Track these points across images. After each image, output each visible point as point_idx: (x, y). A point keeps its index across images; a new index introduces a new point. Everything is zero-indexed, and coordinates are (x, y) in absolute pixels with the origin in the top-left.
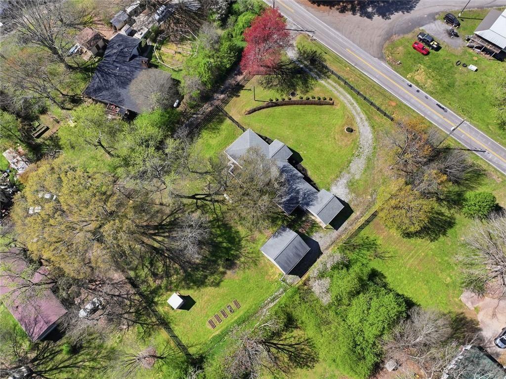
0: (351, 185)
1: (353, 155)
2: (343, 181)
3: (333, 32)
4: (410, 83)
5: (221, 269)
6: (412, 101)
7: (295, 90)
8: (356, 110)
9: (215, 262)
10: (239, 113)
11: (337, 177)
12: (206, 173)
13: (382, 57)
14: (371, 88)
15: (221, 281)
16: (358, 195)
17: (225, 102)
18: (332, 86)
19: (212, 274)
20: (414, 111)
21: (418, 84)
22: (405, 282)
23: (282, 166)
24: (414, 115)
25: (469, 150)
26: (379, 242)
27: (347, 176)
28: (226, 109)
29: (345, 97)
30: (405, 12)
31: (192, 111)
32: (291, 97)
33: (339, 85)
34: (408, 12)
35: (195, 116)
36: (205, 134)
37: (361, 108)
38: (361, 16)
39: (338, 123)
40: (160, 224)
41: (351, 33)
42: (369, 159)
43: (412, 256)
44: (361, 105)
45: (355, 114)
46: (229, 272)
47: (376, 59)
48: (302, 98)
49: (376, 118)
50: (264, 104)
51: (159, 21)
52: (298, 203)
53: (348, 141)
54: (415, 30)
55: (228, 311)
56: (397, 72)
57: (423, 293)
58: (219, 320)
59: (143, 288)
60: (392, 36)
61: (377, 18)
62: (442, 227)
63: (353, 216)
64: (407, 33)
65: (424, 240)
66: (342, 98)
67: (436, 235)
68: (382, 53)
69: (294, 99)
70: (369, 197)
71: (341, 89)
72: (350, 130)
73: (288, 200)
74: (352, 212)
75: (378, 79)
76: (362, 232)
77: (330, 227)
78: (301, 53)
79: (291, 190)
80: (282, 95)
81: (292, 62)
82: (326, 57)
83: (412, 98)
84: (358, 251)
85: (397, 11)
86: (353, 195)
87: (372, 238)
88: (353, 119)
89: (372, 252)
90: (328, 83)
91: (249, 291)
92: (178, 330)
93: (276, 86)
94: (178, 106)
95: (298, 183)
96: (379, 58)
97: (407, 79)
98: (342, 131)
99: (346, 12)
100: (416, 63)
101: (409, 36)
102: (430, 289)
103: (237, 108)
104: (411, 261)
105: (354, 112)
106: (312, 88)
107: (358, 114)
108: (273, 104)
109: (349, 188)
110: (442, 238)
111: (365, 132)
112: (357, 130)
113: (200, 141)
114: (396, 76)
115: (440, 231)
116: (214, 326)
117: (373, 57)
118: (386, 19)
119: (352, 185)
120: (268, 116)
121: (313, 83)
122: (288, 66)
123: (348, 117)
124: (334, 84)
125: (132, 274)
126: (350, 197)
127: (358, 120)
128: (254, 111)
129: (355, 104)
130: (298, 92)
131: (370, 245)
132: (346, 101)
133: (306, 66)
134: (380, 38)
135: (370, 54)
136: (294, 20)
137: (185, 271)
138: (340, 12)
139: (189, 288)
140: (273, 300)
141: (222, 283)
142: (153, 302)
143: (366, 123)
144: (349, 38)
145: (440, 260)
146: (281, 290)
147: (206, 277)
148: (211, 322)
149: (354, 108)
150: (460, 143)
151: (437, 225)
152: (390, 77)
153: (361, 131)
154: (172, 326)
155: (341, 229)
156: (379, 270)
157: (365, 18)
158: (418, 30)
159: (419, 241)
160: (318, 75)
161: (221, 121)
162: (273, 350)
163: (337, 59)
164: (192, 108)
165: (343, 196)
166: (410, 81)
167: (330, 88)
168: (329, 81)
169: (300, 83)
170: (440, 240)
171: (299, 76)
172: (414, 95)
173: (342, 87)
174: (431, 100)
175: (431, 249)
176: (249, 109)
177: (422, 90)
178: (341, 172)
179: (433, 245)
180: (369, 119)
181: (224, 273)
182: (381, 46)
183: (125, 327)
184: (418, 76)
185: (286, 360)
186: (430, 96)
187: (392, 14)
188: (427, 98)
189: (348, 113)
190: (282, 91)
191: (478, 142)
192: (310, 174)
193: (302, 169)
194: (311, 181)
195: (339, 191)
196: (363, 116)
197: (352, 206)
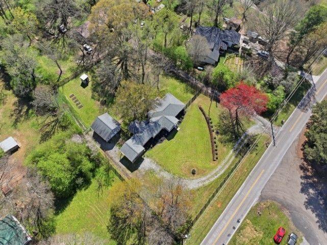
0: (151, 171)
1: (174, 174)
2: (154, 166)
3: (278, 159)
4: (241, 221)
5: (101, 99)
6: (224, 222)
7: (222, 134)
8: (211, 177)
9: (106, 96)
10: (199, 102)
11: (157, 163)
12: (158, 88)
13: (262, 198)
14: (231, 188)
15: (94, 99)
16: (143, 176)
17: (206, 94)
18: (229, 160)
19: (99, 95)
20: (214, 222)
21: (241, 229)
22: (80, 203)
24: (211, 223)
26: (110, 188)
27: (158, 169)
28: (201, 95)
29: (220, 170)
30: (318, 224)
31: (197, 77)
32: (215, 131)
33: (231, 165)
34: (319, 226)
35: (194, 79)
36: (183, 85)
37: (213, 181)
38: (302, 183)
39: (199, 164)
40: (128, 70)
41: (281, 174)
43: (97, 211)
44: (216, 181)
46: (99, 103)
47: (259, 194)
48: (215, 139)
49: (206, 193)
50: (207, 116)
51: (259, 54)
52: (135, 133)
53: (185, 171)
54: (301, 233)
55: (77, 102)
56: (250, 211)
57: (71, 215)
58: (73, 99)
59: (95, 67)
60: (288, 209)
61: (304, 198)
62: (118, 237)
63: (128, 172)
64: (295, 224)
65: (109, 221)
66: (219, 167)
67: (112, 231)
68: (267, 199)
69: (214, 134)
70: (142, 184)
71: (227, 166)
72: (193, 173)
73: (136, 126)
74: (132, 171)
75: (240, 193)
76: (117, 178)
77: (122, 157)
78: (254, 137)
79: (143, 129)
80: (216, 126)
81: (244, 131)
82: (254, 155)
83: (227, 221)
84: (105, 173)
85: (317, 215)
86: (144, 173)
87: (113, 184)
88: (203, 175)
89: (103, 183)
90: (231, 157)
91: (87, 113)
92: (72, 82)
93: (223, 122)
94: (199, 70)
95: (148, 133)
96: (261, 196)
97: (245, 219)
98: (192, 167)
99: (302, 171)
100: (263, 230)
101: (292, 226)
102: (73, 220)
103: (203, 101)
104: (94, 209)
105: (209, 176)
106: (225, 146)
107: (208, 179)
108: (208, 121)
109: (148, 170)
110: (109, 235)
111: (193, 184)
112: (194, 178)
114: (246, 210)
115: (114, 234)
116: (71, 97)
117: (260, 191)
118: (304, 204)
119: (151, 173)
120: (200, 120)
121: (230, 146)
122: (240, 129)
123: (204, 171)
124: (231, 161)
125: (102, 62)
126: (143, 170)
127: (203, 179)
128: (202, 111)
129: (216, 177)
130: (219, 136)
131: (108, 183)
132: (217, 170)
133: (243, 141)
134: (282, 198)
135: (263, 189)
136: (281, 132)
137: (101, 83)
138: (300, 166)
139: (92, 85)
140: (80, 125)
141: (93, 100)
142: (87, 71)
143: (201, 185)
144: (275, 172)
145: (93, 231)
146: (85, 129)
147: (97, 92)
148: (73, 95)
149: (213, 176)
151: (120, 233)
152: (244, 204)
153: (194, 181)
154: (74, 80)
155: (120, 164)
156: (90, 186)
157: (301, 187)
158: (300, 234)
159: (109, 217)
160: (237, 150)
161: (192, 93)
162: (53, 124)
163: (253, 163)
164: (199, 77)
165: (143, 166)
166: (243, 222)
167: (227, 158)
168: (233, 157)
169: (228, 137)
170: (108, 233)
171: (234, 136)
172: (230, 224)
173: (230, 167)
174: (227, 239)
175: (101, 226)
176: (203, 107)
177: (236, 232)
178: (160, 165)
179: (104, 227)
180: (206, 187)
181: (99, 100)
182: (274, 199)
183: (77, 62)
184: (250, 230)
185: (47, 130)
186: (231, 239)
187: (313, 211)
188: (229, 235)
189: (207, 171)
190: (219, 126)
192: (158, 145)
193: (162, 141)
194: (153, 146)
195: (146, 164)
196: (207, 183)
197: (136, 171)
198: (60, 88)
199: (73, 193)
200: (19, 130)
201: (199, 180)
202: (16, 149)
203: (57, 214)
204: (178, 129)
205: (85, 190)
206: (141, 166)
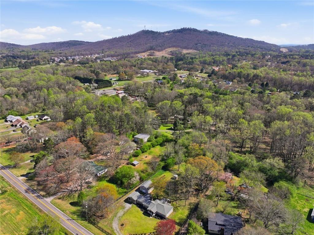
0: (124, 208)
1: (122, 217)
2: (126, 209)
11: (129, 210)
16: (122, 205)
17: (180, 229)
23: (151, 204)
25: (74, 220)
26: (117, 194)
28: (179, 227)
39: (127, 227)
42: (115, 216)
45: (120, 232)
53: (124, 221)
63: (124, 200)
72: (122, 225)
76: (121, 196)
79: (146, 198)
84: (124, 192)
88: (120, 230)
95: (144, 200)
98: (126, 224)
107: (118, 232)
111: (115, 225)
112: (119, 226)
113: (186, 215)
116: (164, 175)
123: (122, 230)
126: (125, 204)
127: (118, 230)
131: (120, 193)
143: (115, 229)
150: (77, 222)
178: (127, 211)
180: (113, 231)
189: (123, 232)
191: (68, 222)
192: (139, 209)
193: (142, 210)
194: (139, 207)
195: (128, 206)
196: (115, 231)
197: (124, 202)
198: (168, 172)
199: (115, 183)
200: (143, 165)
201: (117, 227)
202: (134, 165)
203: (107, 181)
204: (151, 217)
205: (116, 187)
206: (127, 204)
